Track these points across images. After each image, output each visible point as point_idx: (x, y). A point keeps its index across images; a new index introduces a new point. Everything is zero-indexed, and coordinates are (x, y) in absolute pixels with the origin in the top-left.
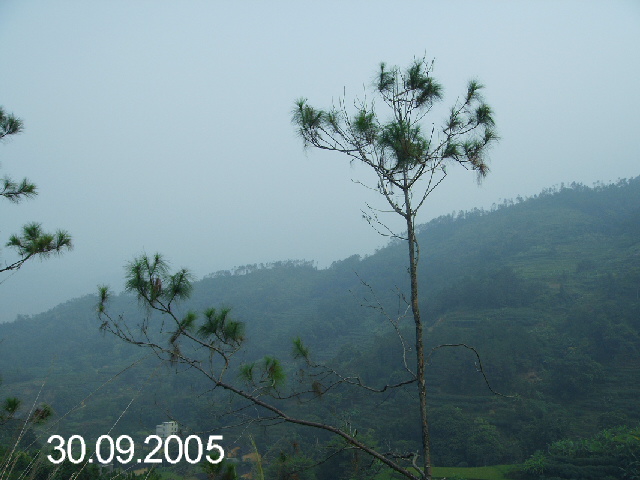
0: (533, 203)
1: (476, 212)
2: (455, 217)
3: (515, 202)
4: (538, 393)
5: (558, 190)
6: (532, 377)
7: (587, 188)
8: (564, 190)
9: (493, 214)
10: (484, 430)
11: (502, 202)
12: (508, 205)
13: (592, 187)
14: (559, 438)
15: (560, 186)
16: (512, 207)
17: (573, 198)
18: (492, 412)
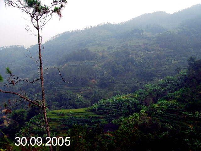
0: (95, 28)
1: (78, 30)
2: (71, 32)
3: (90, 28)
4: (96, 86)
5: (103, 24)
6: (94, 81)
7: (111, 24)
8: (104, 24)
9: (82, 31)
10: (79, 98)
11: (86, 28)
12: (87, 28)
13: (113, 24)
14: (101, 99)
15: (103, 23)
16: (89, 29)
17: (107, 27)
18: (82, 92)
